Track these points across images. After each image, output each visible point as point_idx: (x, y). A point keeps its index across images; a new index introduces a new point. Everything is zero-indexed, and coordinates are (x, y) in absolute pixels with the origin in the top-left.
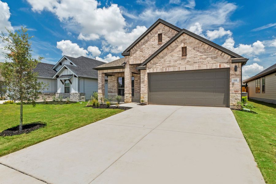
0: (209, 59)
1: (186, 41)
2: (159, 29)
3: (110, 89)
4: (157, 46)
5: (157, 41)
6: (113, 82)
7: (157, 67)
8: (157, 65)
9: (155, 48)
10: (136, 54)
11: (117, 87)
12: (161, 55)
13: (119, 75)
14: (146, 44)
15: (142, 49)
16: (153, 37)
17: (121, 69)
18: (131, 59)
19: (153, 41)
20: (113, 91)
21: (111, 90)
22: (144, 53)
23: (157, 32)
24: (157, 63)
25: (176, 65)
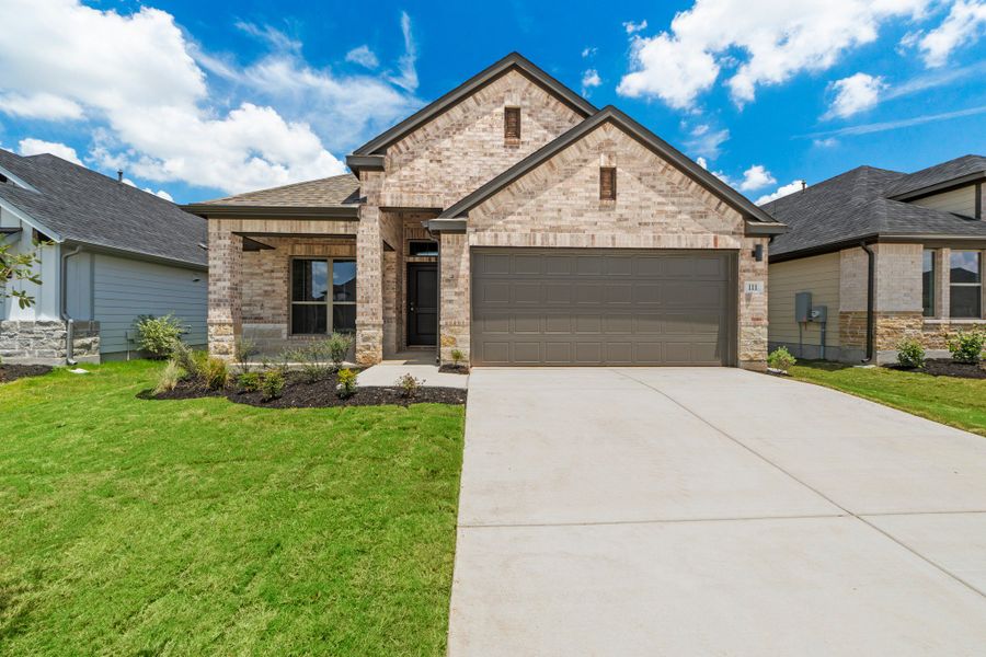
0: (684, 216)
1: (613, 148)
2: (509, 91)
3: (250, 305)
4: (503, 150)
5: (500, 132)
6: (266, 275)
7: (509, 226)
8: (510, 218)
9: (492, 155)
10: (413, 169)
11: (288, 298)
12: (525, 183)
13: (297, 248)
14: (457, 137)
15: (439, 153)
16: (484, 114)
17: (342, 223)
18: (387, 185)
19: (484, 130)
20: (267, 313)
21: (257, 311)
22: (449, 170)
23: (502, 100)
24: (512, 213)
25: (581, 228)
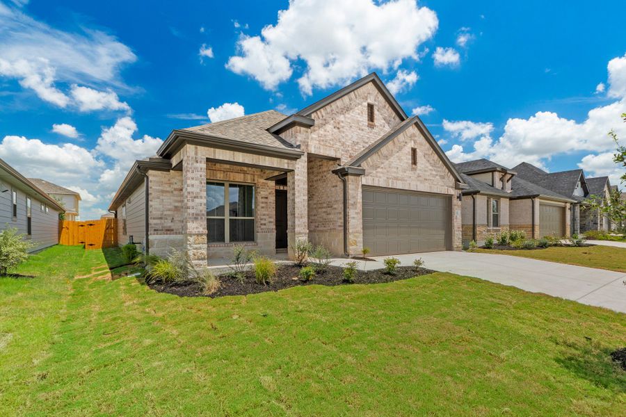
1: (416, 138)
2: (369, 94)
4: (367, 128)
5: (365, 117)
7: (378, 174)
8: (379, 170)
9: (362, 130)
10: (325, 131)
12: (384, 150)
14: (347, 115)
15: (339, 123)
16: (359, 104)
17: (286, 161)
18: (312, 138)
19: (359, 114)
22: (343, 135)
23: (366, 98)
24: (379, 167)
25: (405, 179)
